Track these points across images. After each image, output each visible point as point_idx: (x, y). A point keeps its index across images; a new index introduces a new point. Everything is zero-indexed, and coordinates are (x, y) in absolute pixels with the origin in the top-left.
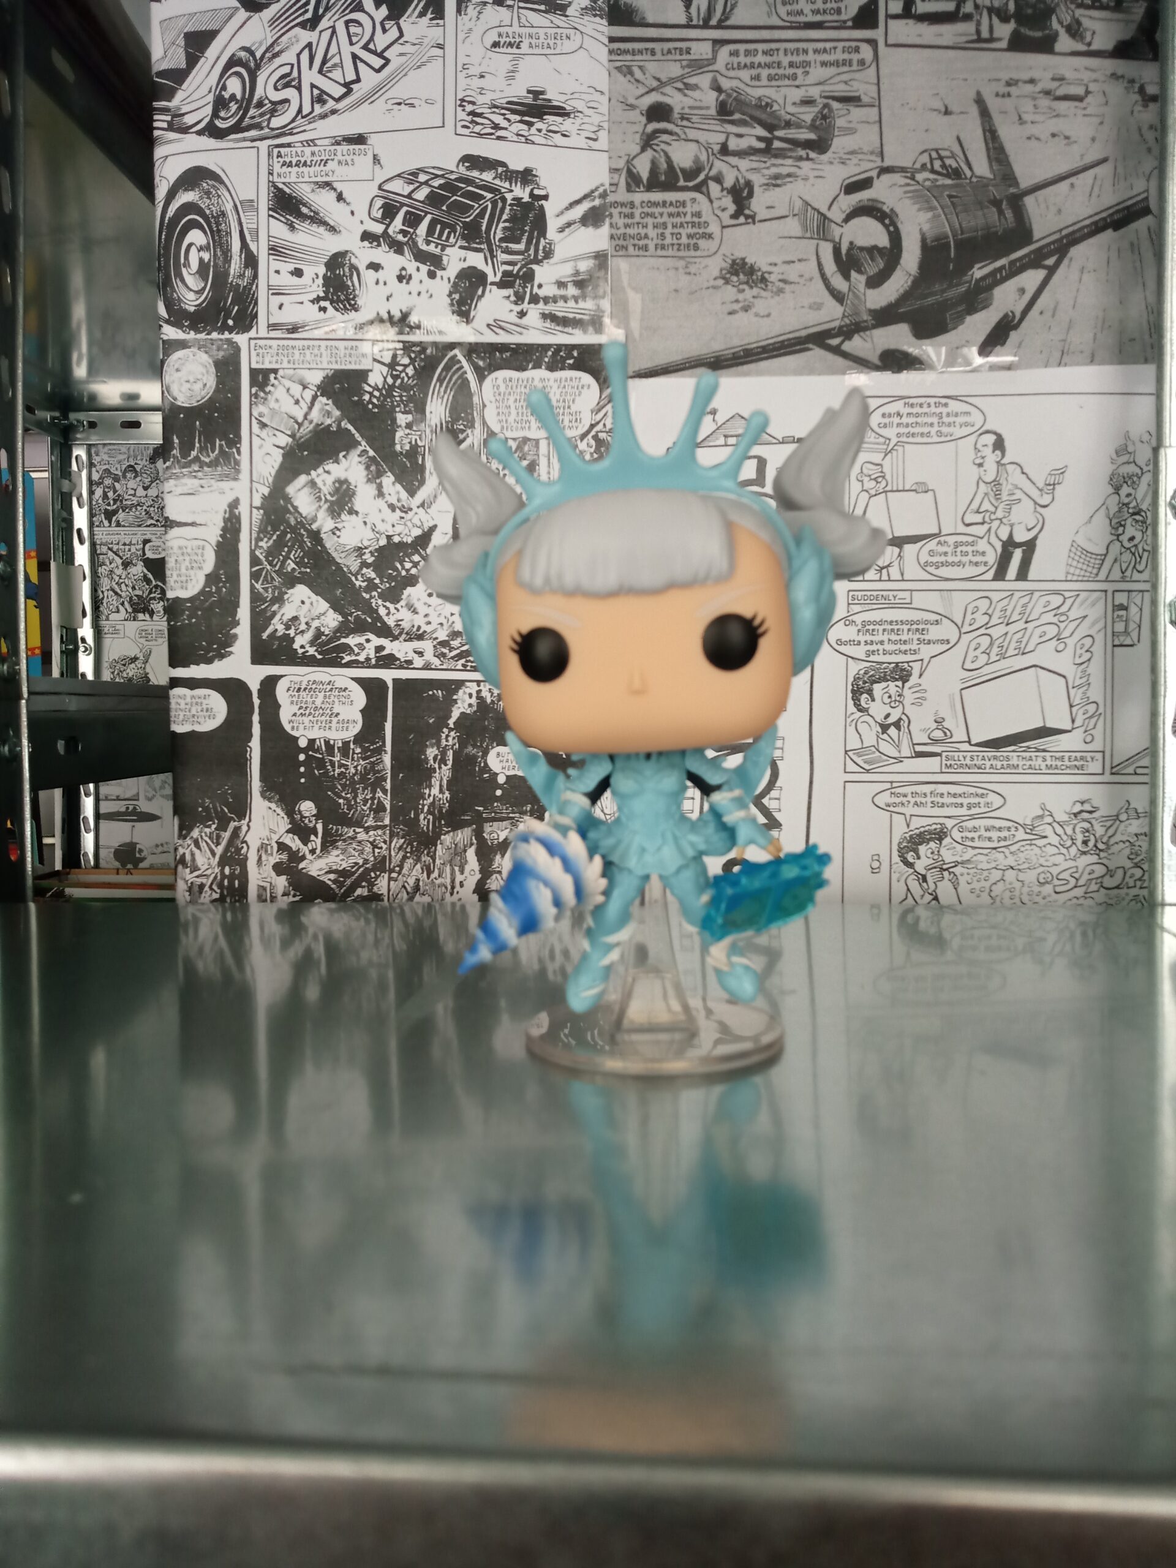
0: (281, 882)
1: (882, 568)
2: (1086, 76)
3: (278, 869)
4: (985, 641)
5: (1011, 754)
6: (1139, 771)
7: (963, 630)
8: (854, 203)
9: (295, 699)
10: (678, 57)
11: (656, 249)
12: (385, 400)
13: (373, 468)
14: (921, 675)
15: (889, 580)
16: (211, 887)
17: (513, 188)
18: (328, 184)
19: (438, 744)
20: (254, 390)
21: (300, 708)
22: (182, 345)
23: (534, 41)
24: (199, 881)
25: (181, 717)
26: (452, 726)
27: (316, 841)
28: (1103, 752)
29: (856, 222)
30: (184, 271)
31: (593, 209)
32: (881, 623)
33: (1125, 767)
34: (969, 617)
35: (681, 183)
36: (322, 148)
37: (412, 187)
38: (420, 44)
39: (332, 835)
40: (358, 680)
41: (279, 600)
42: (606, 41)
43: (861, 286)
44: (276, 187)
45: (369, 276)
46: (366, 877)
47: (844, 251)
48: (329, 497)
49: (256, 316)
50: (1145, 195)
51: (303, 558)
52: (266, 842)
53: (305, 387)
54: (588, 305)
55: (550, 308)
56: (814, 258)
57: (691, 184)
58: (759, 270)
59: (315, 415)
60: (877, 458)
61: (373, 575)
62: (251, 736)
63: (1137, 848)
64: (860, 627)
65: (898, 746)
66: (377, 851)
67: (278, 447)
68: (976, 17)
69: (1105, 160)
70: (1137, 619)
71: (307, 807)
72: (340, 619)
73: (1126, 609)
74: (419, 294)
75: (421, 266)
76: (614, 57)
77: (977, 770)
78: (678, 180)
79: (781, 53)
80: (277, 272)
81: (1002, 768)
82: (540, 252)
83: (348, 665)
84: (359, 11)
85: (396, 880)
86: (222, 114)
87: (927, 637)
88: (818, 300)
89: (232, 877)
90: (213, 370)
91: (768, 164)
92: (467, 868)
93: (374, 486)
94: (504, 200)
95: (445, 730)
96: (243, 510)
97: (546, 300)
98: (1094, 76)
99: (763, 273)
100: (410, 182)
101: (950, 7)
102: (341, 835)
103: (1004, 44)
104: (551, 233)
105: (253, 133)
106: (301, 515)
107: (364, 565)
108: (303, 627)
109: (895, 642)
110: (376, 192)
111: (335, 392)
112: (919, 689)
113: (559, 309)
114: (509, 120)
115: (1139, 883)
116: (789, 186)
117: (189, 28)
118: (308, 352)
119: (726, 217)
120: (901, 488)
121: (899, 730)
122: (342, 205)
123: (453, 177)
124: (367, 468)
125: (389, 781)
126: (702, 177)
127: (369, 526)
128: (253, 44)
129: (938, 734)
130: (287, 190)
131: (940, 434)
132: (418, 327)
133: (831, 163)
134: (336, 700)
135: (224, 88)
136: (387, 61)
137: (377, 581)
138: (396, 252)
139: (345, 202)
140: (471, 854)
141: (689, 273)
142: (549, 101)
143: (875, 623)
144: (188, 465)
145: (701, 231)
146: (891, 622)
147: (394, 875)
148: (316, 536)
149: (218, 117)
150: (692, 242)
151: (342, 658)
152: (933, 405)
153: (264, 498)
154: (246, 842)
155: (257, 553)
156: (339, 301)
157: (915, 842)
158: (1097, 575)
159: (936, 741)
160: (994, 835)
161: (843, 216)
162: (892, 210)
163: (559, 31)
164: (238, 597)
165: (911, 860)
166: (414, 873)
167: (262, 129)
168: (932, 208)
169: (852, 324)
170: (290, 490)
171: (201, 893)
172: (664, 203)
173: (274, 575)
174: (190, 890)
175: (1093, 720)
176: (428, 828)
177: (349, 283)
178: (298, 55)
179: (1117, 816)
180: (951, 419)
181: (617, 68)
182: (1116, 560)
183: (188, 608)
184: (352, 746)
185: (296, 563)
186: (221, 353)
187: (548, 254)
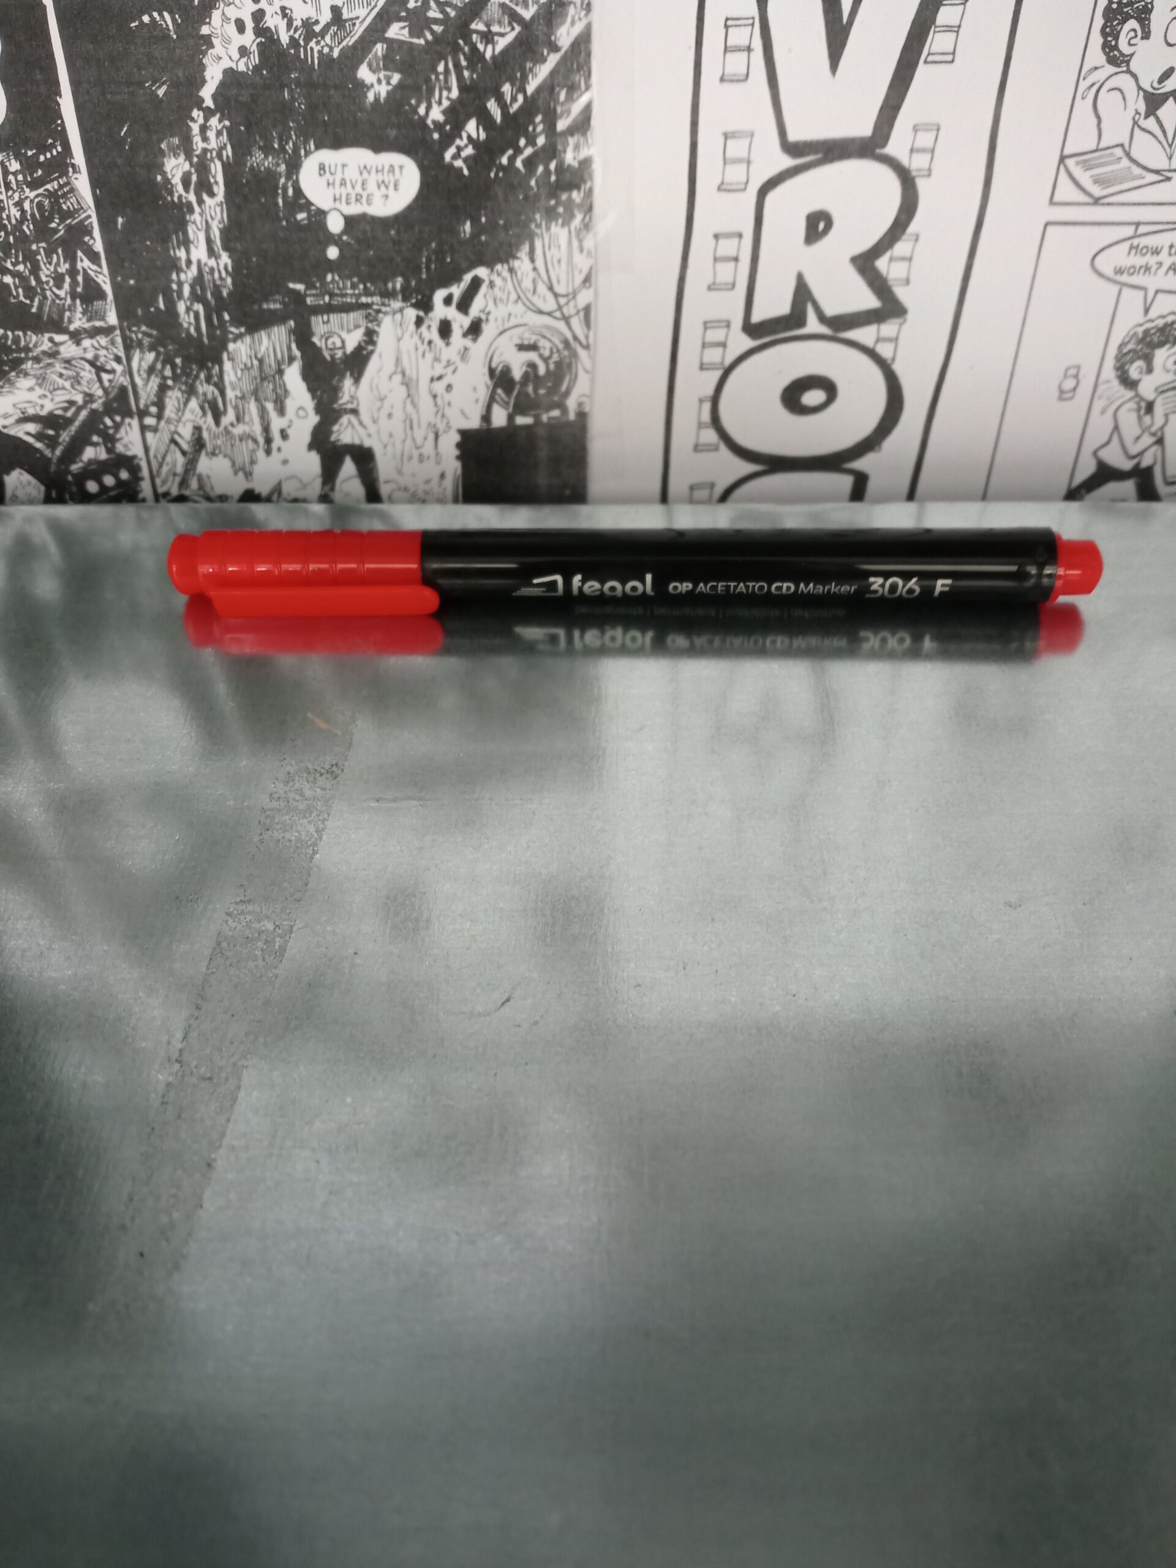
19: (187, 147)
26: (209, 103)
65: (1170, 146)
66: (105, 377)
85: (155, 430)
92: (290, 405)
95: (195, 113)
125: (96, 233)
140: (293, 376)
147: (149, 421)
157: (1151, 341)
165: (1135, 375)
166: (188, 415)
176: (198, 328)
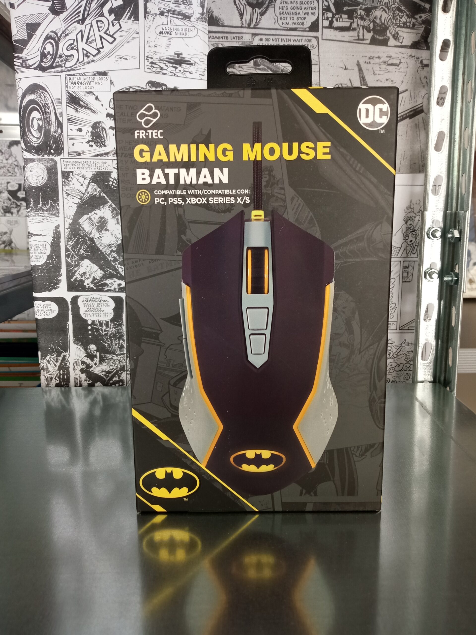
0: (84, 376)
2: (400, 56)
3: (82, 371)
6: (410, 328)
9: (86, 305)
10: (237, 40)
12: (118, 184)
13: (114, 212)
16: (55, 379)
18: (91, 92)
20: (64, 180)
21: (88, 309)
22: (33, 160)
23: (177, 32)
24: (51, 376)
25: (40, 313)
27: (97, 360)
28: (397, 322)
30: (31, 128)
33: (404, 327)
36: (88, 77)
38: (129, 32)
39: (103, 358)
40: (112, 297)
41: (78, 265)
42: (207, 33)
44: (69, 93)
45: (110, 132)
46: (117, 373)
48: (97, 224)
49: (63, 149)
50: (422, 105)
51: (87, 249)
52: (76, 361)
53: (85, 179)
61: (116, 255)
62: (68, 320)
63: (408, 356)
67: (75, 203)
68: (358, 29)
69: (407, 90)
70: (412, 272)
71: (93, 347)
72: (103, 273)
73: (408, 268)
76: (211, 40)
79: (280, 40)
80: (71, 130)
83: (107, 291)
84: (102, 16)
86: (44, 60)
89: (63, 375)
90: (46, 171)
93: (116, 219)
96: (61, 229)
98: (403, 56)
101: (348, 25)
102: (107, 357)
103: (368, 42)
105: (58, 69)
106: (85, 231)
107: (112, 251)
108: (88, 276)
110: (112, 97)
111: (98, 181)
114: (167, 66)
115: (408, 369)
117: (28, 22)
122: (98, 101)
123: (144, 90)
124: (112, 212)
127: (114, 236)
128: (56, 30)
130: (74, 95)
134: (102, 305)
135: (45, 49)
136: (115, 39)
137: (118, 258)
139: (99, 100)
142: (184, 58)
144: (38, 210)
148: (92, 240)
149: (43, 62)
151: (104, 289)
153: (70, 224)
154: (68, 361)
155: (68, 247)
156: (98, 142)
158: (397, 255)
163: (188, 27)
164: (61, 264)
167: (62, 67)
170: (81, 221)
171: (51, 381)
173: (75, 256)
174: (47, 380)
175: (394, 310)
177: (102, 135)
178: (76, 36)
179: (401, 345)
181: (212, 44)
182: (405, 249)
183: (40, 269)
184: (110, 323)
185: (84, 251)
186: (49, 164)
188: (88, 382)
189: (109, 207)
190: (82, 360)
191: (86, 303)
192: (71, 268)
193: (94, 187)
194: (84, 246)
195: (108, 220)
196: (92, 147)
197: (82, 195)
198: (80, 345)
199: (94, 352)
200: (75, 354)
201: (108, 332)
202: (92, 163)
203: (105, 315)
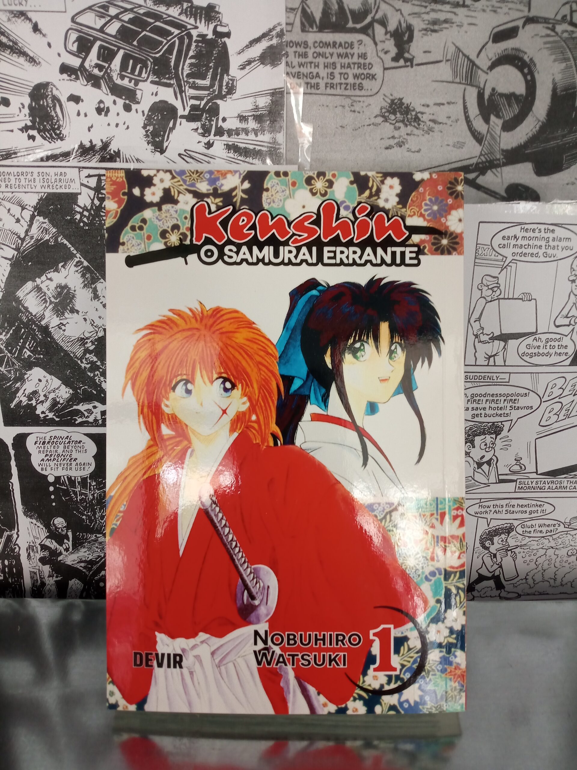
0: (46, 569)
1: (490, 357)
3: (43, 561)
4: (558, 407)
5: (564, 480)
7: (543, 400)
8: (499, 51)
9: (41, 449)
11: (326, 87)
12: (94, 219)
13: (88, 275)
14: (509, 430)
15: (495, 366)
17: (198, 24)
18: (23, 14)
21: (46, 456)
27: (69, 543)
29: (499, 69)
31: (271, 47)
32: (485, 395)
34: (549, 390)
35: (350, 25)
37: (103, 21)
39: (80, 539)
40: (89, 435)
41: (21, 379)
43: (498, 129)
45: (71, 107)
47: (486, 97)
48: (53, 300)
51: (36, 347)
52: (32, 544)
53: (23, 208)
54: (266, 137)
55: (233, 140)
56: (462, 101)
57: (358, 26)
58: (414, 110)
59: (35, 231)
60: (495, 272)
61: (95, 359)
62: (11, 476)
64: (469, 398)
65: (488, 476)
67: (6, 258)
71: (59, 522)
72: (71, 391)
74: (117, 125)
75: (118, 100)
77: (539, 490)
78: (347, 22)
81: (556, 488)
82: (224, 88)
83: (81, 424)
87: (517, 405)
88: (461, 140)
89: (10, 566)
91: (428, 9)
93: (91, 290)
94: (190, 36)
97: (230, 132)
99: (417, 113)
100: (102, 16)
102: (86, 539)
104: (234, 70)
106: (31, 314)
107: (87, 351)
108: (42, 398)
109: (494, 409)
110: (70, 24)
111: (50, 213)
112: (507, 439)
113: (241, 140)
116: (445, 31)
118: (22, 178)
119: (388, 58)
120: (511, 296)
121: (490, 466)
122: (38, 36)
123: (142, 11)
124: (83, 276)
126: (369, 19)
127: (88, 322)
129: (517, 468)
131: (545, 255)
132: (118, 154)
133: (484, 11)
134: (73, 449)
137: (99, 363)
138: (94, 85)
139: (41, 33)
141: (354, 111)
143: (481, 395)
145: (365, 72)
146: (493, 395)
148: (45, 330)
150: (358, 82)
151: (76, 420)
152: (543, 230)
154: (17, 545)
156: (45, 130)
157: (491, 535)
159: (514, 473)
160: (544, 529)
161: (489, 63)
162: (531, 59)
165: (487, 545)
168: (566, 60)
169: (487, 161)
170: (20, 294)
172: (335, 44)
173: (16, 362)
177: (53, 113)
180: (556, 243)
184: (89, 481)
185: (31, 351)
187: (231, 90)
188: (55, 579)
189: (75, 266)
190: (43, 543)
191: (43, 446)
192: (8, 384)
193: (44, 225)
194: (30, 343)
195: (75, 291)
196: (34, 141)
197: (20, 241)
198: (36, 519)
199: (62, 530)
200: (29, 533)
201: (86, 496)
202: (36, 175)
203: (79, 467)
